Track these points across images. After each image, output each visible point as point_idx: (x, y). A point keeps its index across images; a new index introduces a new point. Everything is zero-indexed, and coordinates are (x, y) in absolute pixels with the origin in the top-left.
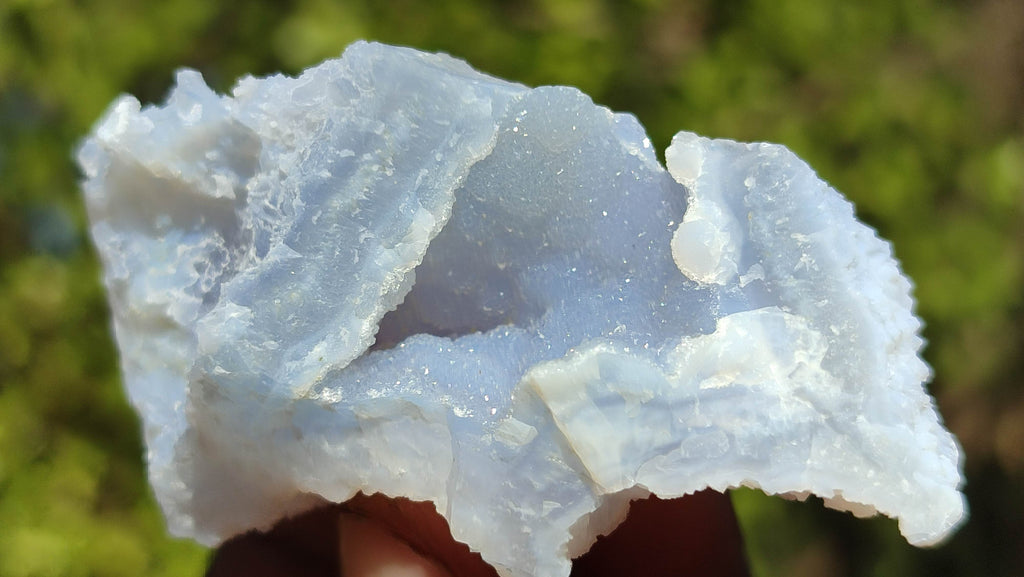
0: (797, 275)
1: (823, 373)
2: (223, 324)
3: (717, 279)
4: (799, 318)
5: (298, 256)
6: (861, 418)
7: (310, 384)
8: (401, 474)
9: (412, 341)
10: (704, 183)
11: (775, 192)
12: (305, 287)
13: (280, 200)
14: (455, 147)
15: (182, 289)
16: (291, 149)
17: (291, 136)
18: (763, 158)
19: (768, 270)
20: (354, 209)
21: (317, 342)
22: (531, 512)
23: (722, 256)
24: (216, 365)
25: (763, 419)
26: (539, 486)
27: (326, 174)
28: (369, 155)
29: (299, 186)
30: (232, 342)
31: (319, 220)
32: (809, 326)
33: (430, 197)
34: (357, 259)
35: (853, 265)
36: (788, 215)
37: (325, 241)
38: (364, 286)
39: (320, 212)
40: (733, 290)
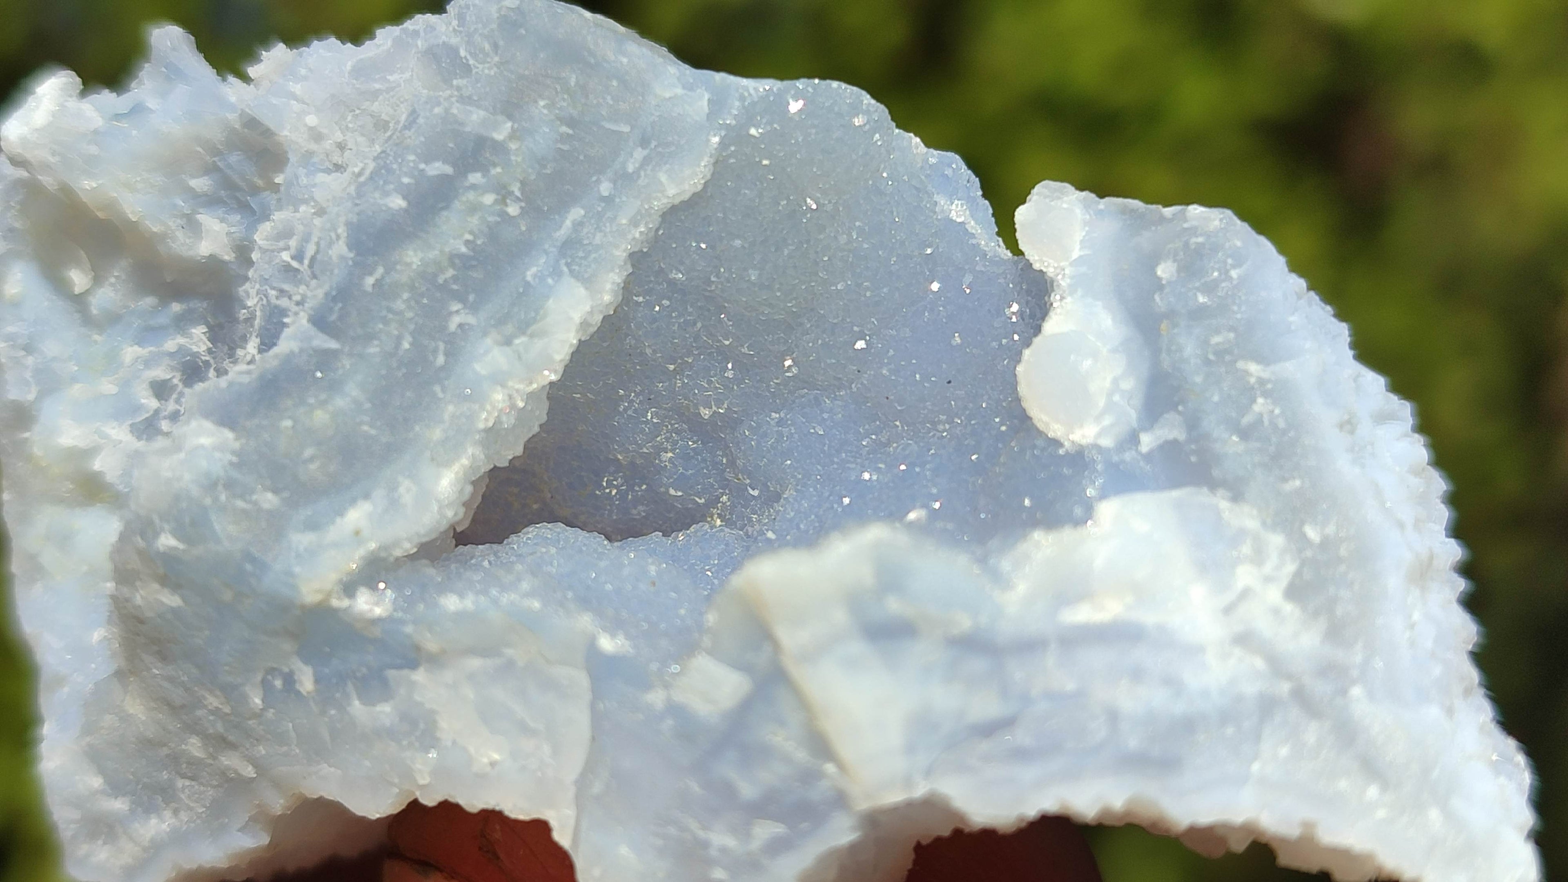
0: (1245, 434)
1: (1289, 608)
2: (182, 455)
3: (1099, 435)
4: (1246, 508)
5: (333, 345)
6: (1356, 691)
7: (333, 577)
8: (493, 764)
9: (531, 532)
10: (1083, 269)
11: (1210, 288)
12: (340, 402)
13: (310, 250)
14: (637, 172)
15: (126, 426)
16: (339, 168)
17: (341, 147)
18: (1193, 231)
19: (1192, 424)
20: (442, 270)
21: (353, 501)
22: (730, 842)
23: (1110, 395)
24: (162, 530)
25: (1172, 683)
26: (748, 790)
27: (398, 202)
28: (478, 175)
29: (348, 224)
30: (195, 491)
31: (378, 284)
32: (1264, 524)
33: (585, 258)
34: (441, 360)
35: (1348, 425)
36: (1232, 329)
37: (386, 321)
38: (451, 408)
39: (380, 270)
40: (1128, 456)
